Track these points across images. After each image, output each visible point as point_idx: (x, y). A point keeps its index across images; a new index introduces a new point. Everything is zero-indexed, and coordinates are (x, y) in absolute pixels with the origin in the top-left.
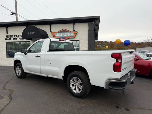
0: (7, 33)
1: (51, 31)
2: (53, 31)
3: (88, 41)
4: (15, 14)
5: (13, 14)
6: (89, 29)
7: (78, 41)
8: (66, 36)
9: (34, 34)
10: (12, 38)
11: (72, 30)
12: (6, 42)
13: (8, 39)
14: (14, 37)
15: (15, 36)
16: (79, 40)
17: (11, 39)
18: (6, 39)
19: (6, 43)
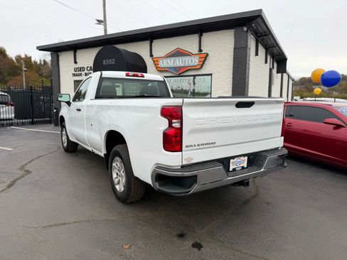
0: (76, 62)
1: (151, 55)
2: (155, 54)
3: (231, 76)
4: (102, 22)
5: (100, 22)
6: (235, 45)
7: (210, 77)
8: (182, 65)
9: (113, 63)
10: (83, 73)
11: (195, 51)
12: (75, 81)
13: (77, 75)
14: (86, 71)
15: (89, 69)
16: (211, 75)
17: (81, 75)
18: (74, 75)
19: (73, 82)
